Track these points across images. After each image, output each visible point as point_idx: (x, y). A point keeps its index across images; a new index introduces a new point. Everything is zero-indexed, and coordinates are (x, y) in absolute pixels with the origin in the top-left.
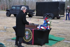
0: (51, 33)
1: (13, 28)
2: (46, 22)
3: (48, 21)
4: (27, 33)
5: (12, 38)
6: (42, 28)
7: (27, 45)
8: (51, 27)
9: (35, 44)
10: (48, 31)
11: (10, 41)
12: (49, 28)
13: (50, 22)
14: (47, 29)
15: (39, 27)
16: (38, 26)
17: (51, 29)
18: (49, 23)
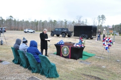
0: (84, 50)
1: (55, 45)
2: (81, 42)
4: (65, 50)
5: (54, 52)
6: (78, 46)
7: (65, 59)
8: (85, 45)
9: (71, 58)
10: (82, 49)
11: (52, 55)
14: (81, 47)
16: (74, 44)
17: (84, 47)
18: (83, 42)
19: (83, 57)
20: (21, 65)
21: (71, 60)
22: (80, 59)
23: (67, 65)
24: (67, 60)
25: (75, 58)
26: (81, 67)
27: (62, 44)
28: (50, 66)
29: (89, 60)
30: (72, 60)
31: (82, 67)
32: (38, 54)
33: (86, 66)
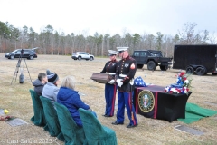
0: (190, 98)
2: (182, 81)
3: (185, 79)
4: (146, 98)
6: (174, 90)
7: (146, 119)
9: (158, 118)
10: (183, 98)
12: (186, 92)
13: (190, 81)
14: (182, 93)
15: (167, 89)
17: (190, 93)
18: (187, 81)
19: (187, 115)
20: (47, 129)
21: (157, 121)
22: (180, 122)
23: (147, 133)
24: (149, 121)
25: (168, 119)
26: (179, 140)
27: (139, 86)
28: (101, 136)
29: (199, 124)
30: (160, 123)
31: (182, 140)
32: (77, 108)
33: (191, 139)
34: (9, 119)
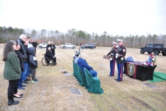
3: (153, 58)
12: (152, 65)
15: (142, 63)
24: (131, 80)
27: (129, 61)
34: (65, 72)
